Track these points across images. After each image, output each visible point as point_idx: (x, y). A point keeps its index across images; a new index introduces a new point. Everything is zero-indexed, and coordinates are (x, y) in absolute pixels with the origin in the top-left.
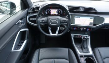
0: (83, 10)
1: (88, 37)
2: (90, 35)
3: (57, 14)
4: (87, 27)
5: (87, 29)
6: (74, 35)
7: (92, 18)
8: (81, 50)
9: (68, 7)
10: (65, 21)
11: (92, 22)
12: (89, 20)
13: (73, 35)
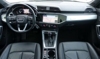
0: (49, 10)
1: (56, 33)
2: (58, 31)
3: (30, 13)
4: (54, 25)
5: (53, 26)
6: (45, 32)
7: (56, 17)
8: (47, 44)
9: (37, 7)
10: (31, 19)
11: (57, 19)
12: (55, 18)
13: (43, 32)
